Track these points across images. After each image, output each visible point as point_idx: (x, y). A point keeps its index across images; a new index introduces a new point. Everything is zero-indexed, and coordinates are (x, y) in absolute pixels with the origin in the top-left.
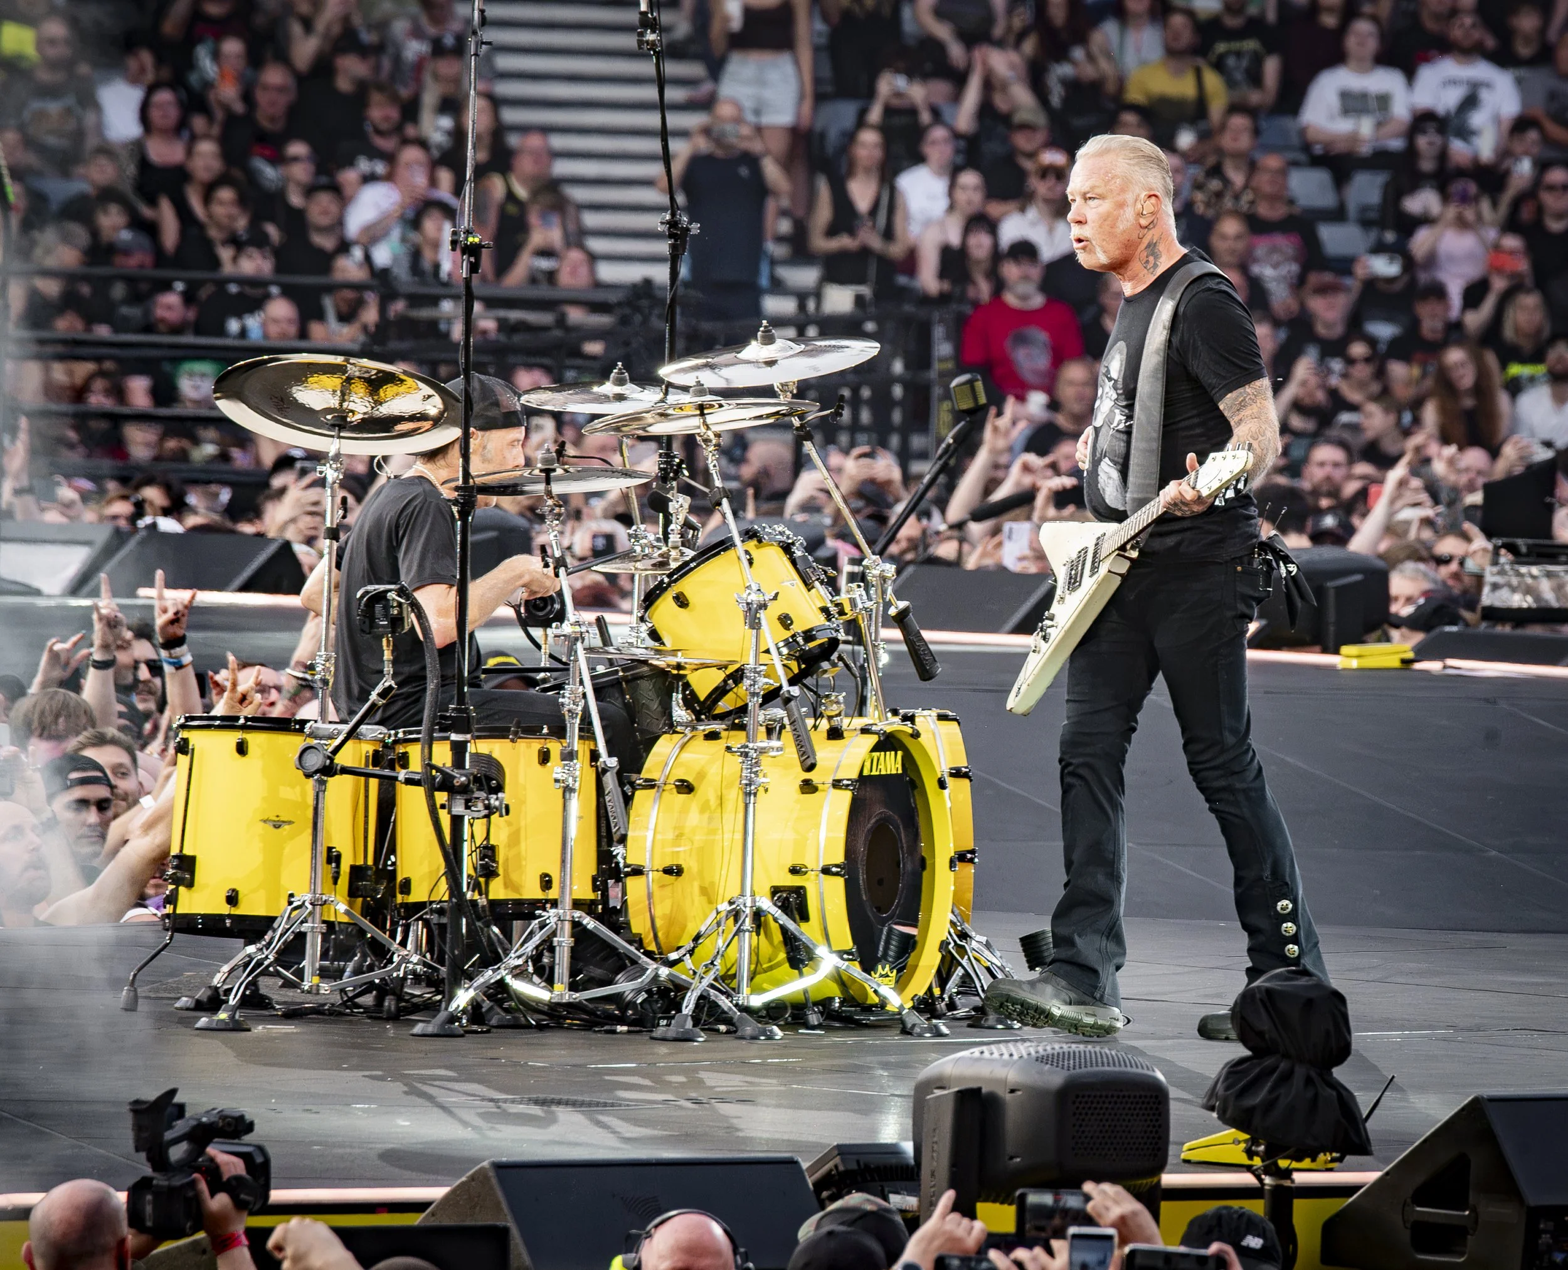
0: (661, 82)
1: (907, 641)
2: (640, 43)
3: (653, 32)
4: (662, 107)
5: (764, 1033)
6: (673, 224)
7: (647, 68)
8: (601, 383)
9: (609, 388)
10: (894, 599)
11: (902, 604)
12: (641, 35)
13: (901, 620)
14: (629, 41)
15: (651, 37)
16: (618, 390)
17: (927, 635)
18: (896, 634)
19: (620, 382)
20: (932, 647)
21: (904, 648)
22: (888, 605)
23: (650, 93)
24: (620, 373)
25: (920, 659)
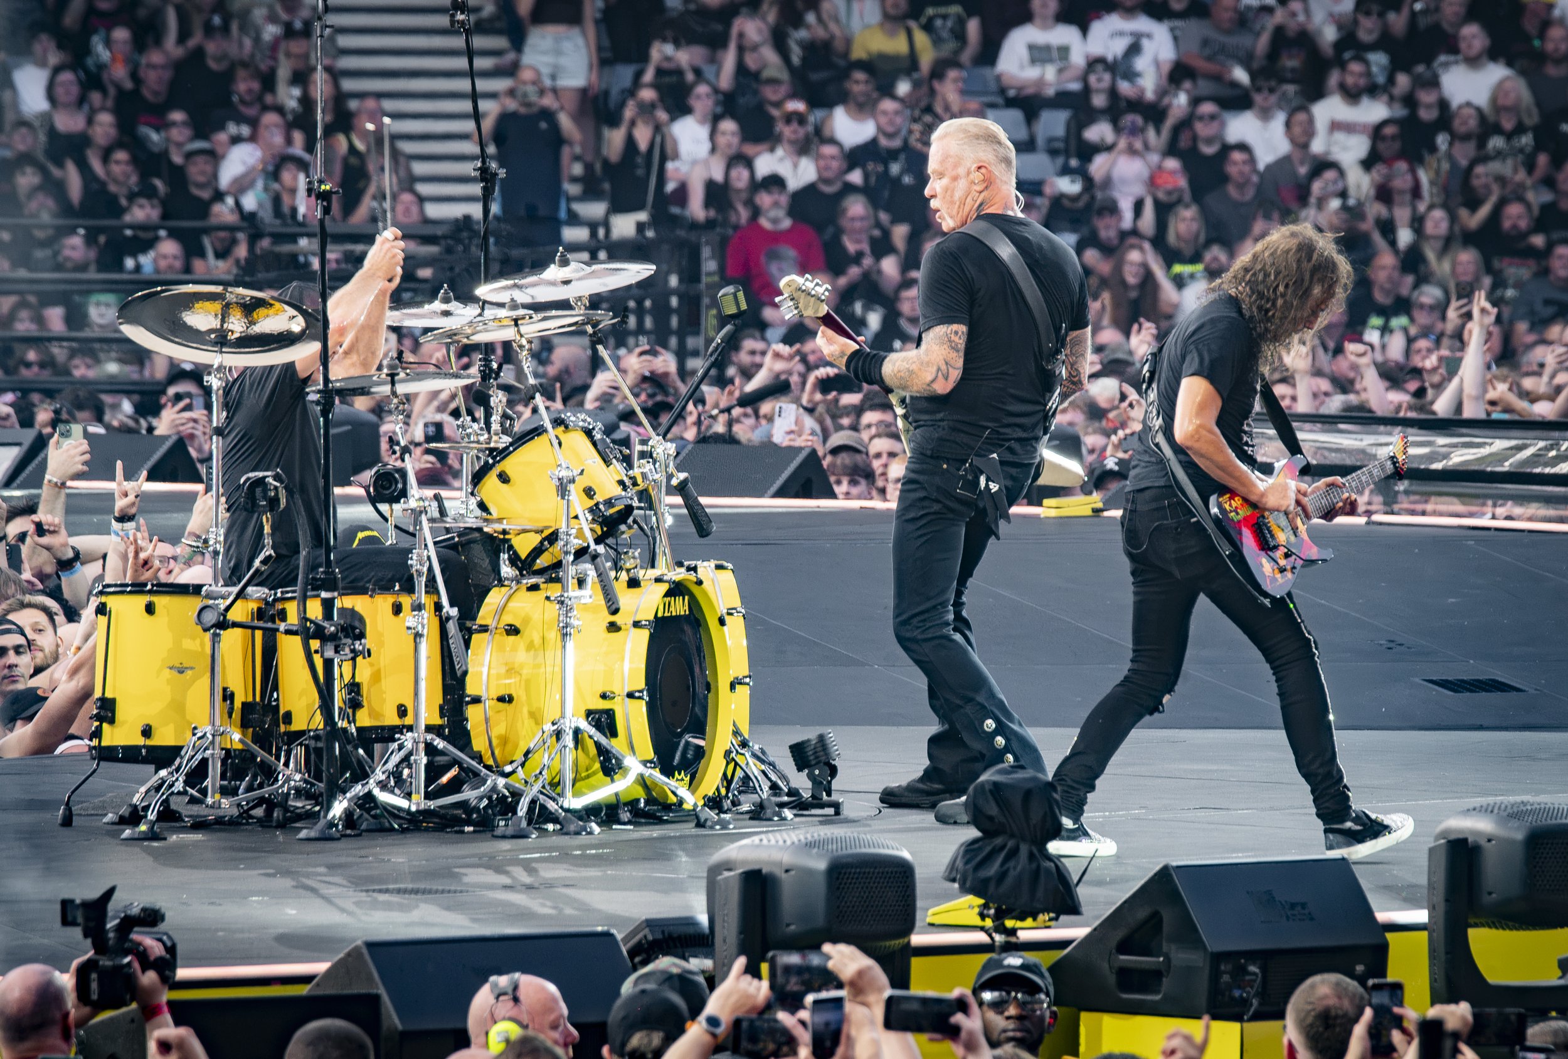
0: (470, 53)
1: (687, 505)
2: (453, 22)
3: (463, 13)
4: (472, 74)
5: (585, 829)
6: (484, 169)
7: (458, 42)
8: (431, 302)
9: (437, 306)
10: (675, 472)
11: (682, 476)
12: (453, 16)
13: (682, 489)
14: (443, 21)
15: (460, 17)
16: (445, 307)
17: (703, 500)
18: (678, 500)
19: (446, 300)
20: (708, 510)
21: (685, 511)
22: (670, 477)
23: (462, 63)
24: (446, 293)
25: (699, 521)
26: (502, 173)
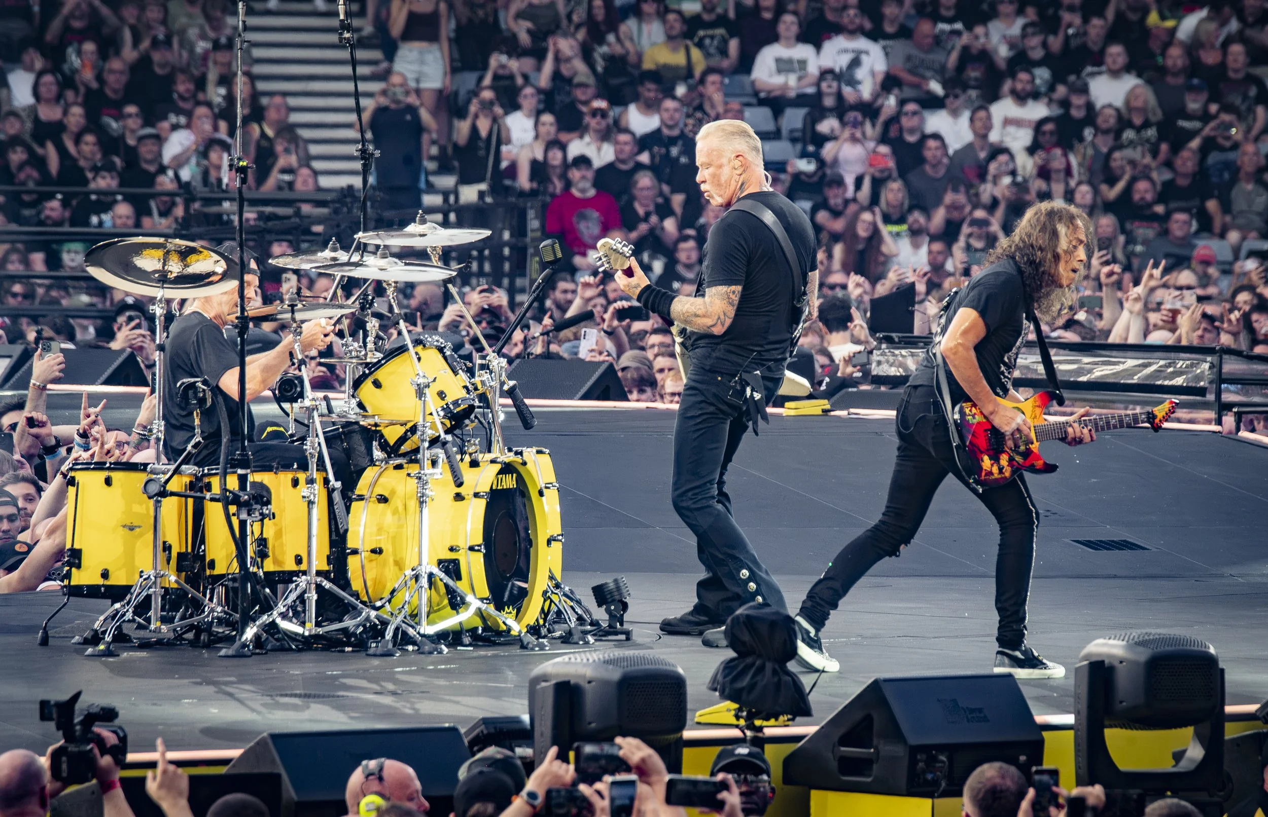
0: (354, 63)
1: (515, 405)
2: (341, 39)
3: (348, 32)
4: (355, 78)
5: (436, 649)
6: (363, 151)
7: (345, 54)
9: (327, 253)
10: (507, 380)
11: (512, 383)
12: (341, 34)
13: (511, 393)
14: (333, 38)
15: (347, 35)
16: (333, 254)
17: (528, 401)
18: (509, 401)
19: (334, 250)
20: (531, 409)
21: (514, 409)
22: (502, 384)
23: (347, 70)
24: (334, 244)
25: (524, 416)
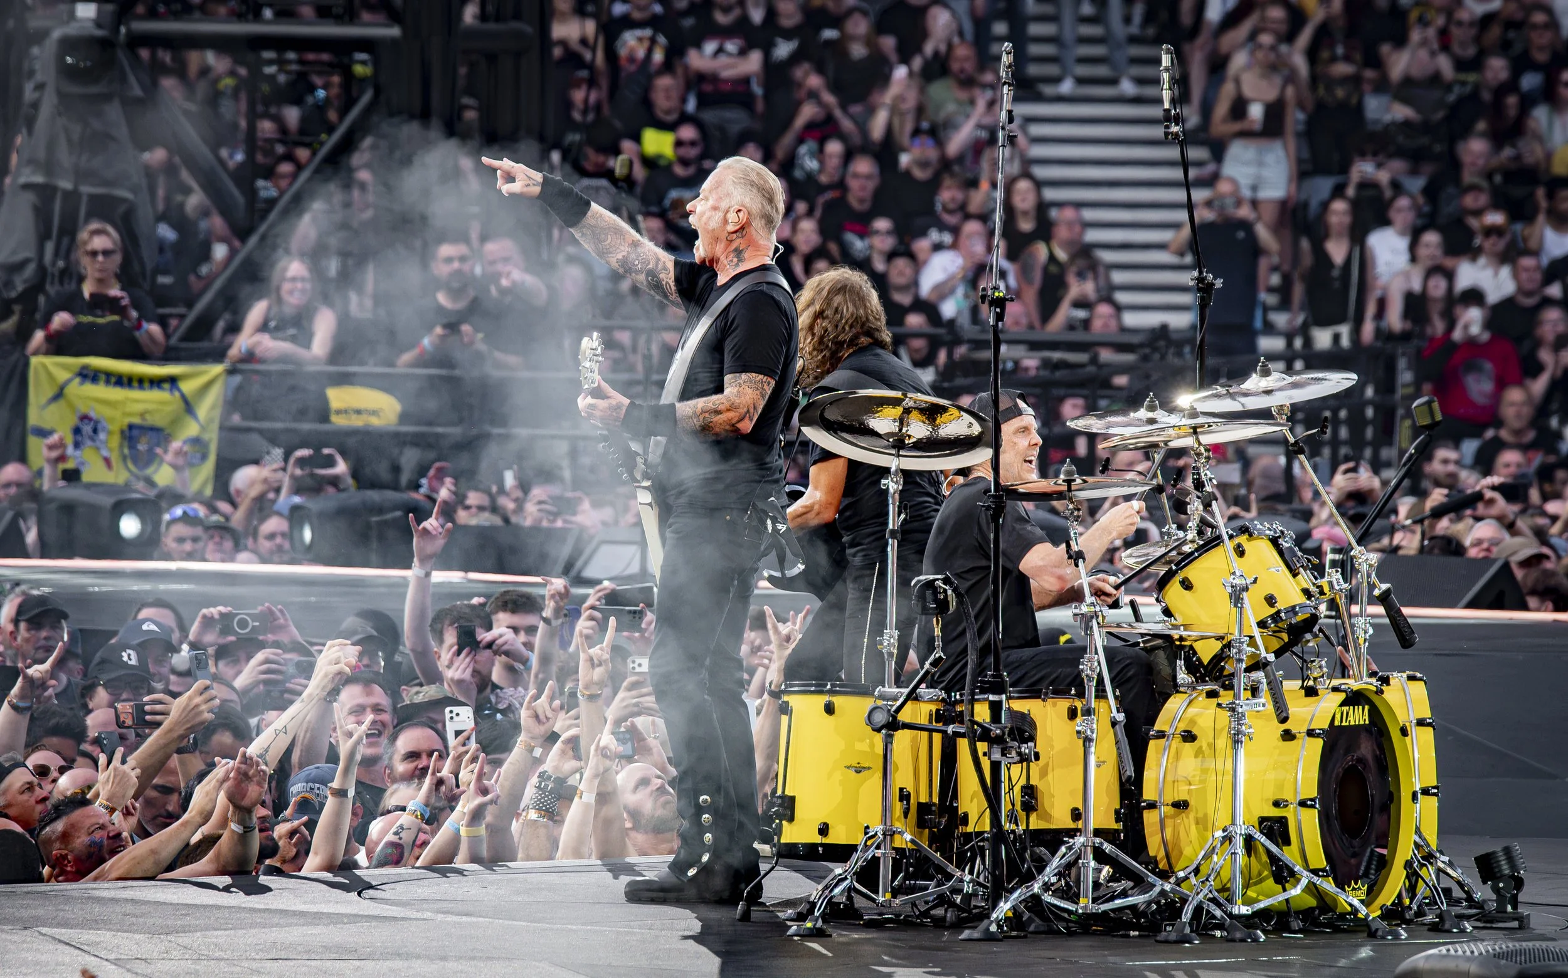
0: (1185, 164)
1: (1389, 615)
2: (1167, 134)
3: (1177, 124)
4: (1187, 185)
6: (1200, 279)
7: (1174, 153)
8: (1136, 410)
9: (1143, 413)
10: (1377, 582)
11: (1385, 586)
12: (1167, 127)
13: (1384, 599)
14: (1158, 132)
15: (1175, 129)
16: (1150, 415)
17: (1406, 611)
18: (1380, 610)
19: (1152, 408)
20: (1410, 621)
21: (1387, 621)
22: (1372, 587)
23: (1177, 174)
24: (1152, 401)
25: (1402, 631)
26: (1219, 283)
